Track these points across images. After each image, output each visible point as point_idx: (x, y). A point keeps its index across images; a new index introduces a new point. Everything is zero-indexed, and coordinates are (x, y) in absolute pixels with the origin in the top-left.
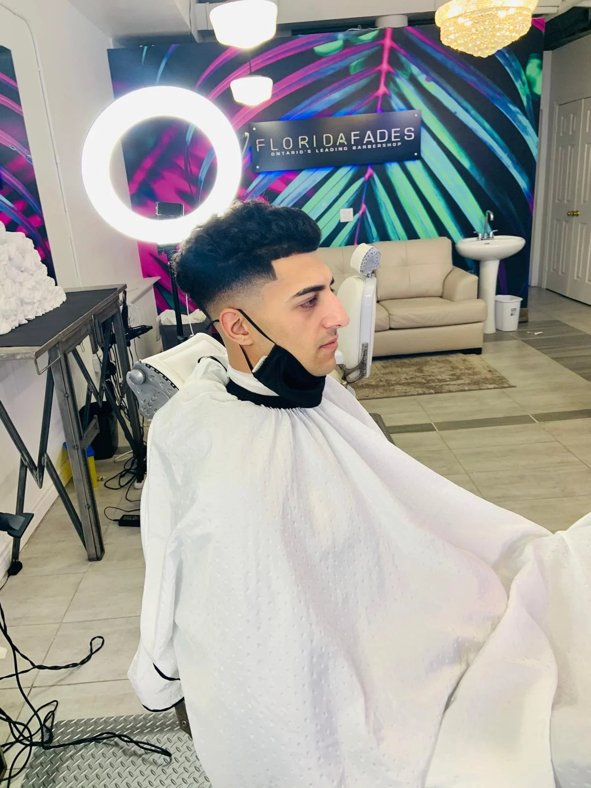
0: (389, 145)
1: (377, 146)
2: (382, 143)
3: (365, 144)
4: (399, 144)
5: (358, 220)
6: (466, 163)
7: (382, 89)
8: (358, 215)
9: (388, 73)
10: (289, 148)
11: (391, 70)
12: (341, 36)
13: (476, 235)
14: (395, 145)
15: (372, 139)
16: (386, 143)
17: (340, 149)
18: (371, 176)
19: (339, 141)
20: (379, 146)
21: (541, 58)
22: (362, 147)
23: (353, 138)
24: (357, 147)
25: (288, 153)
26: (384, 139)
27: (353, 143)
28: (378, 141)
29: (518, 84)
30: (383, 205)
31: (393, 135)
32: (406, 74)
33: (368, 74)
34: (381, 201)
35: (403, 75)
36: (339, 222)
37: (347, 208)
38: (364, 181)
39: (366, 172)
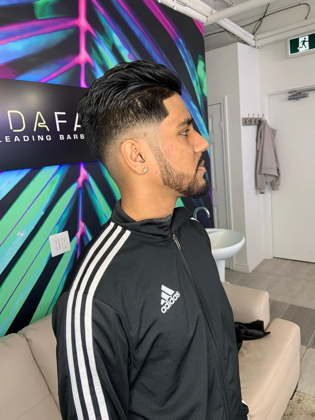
3: (75, 133)
7: (83, 55)
11: (92, 30)
17: (41, 138)
18: (86, 181)
23: (58, 122)
32: (109, 43)
33: (62, 26)
34: (101, 213)
35: (105, 43)
36: (49, 258)
37: (58, 232)
38: (77, 188)
39: (78, 175)
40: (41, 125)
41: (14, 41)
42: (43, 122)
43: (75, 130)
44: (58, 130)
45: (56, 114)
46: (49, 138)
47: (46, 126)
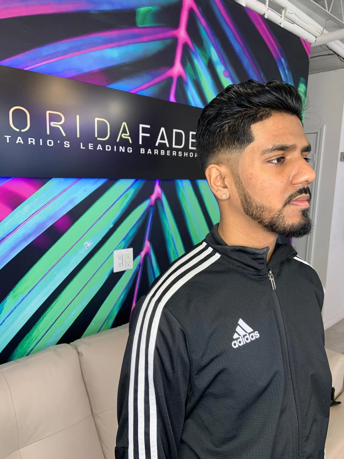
0: (186, 154)
1: (171, 153)
2: (178, 150)
3: (156, 148)
4: (196, 155)
5: (139, 265)
7: (178, 68)
8: (139, 258)
9: (186, 47)
10: (23, 131)
11: (190, 43)
14: (192, 155)
15: (166, 142)
16: (182, 150)
17: (122, 149)
18: (158, 199)
20: (174, 153)
22: (153, 152)
23: (141, 134)
24: (146, 151)
25: (19, 140)
26: (181, 145)
28: (174, 146)
30: (171, 241)
31: (190, 140)
32: (205, 57)
33: (161, 36)
34: (169, 235)
35: (202, 56)
36: (111, 273)
37: (124, 248)
38: (149, 205)
39: (152, 192)
40: (124, 136)
41: (112, 47)
42: (127, 133)
43: (157, 145)
44: (140, 143)
45: (141, 126)
46: (130, 150)
47: (129, 138)
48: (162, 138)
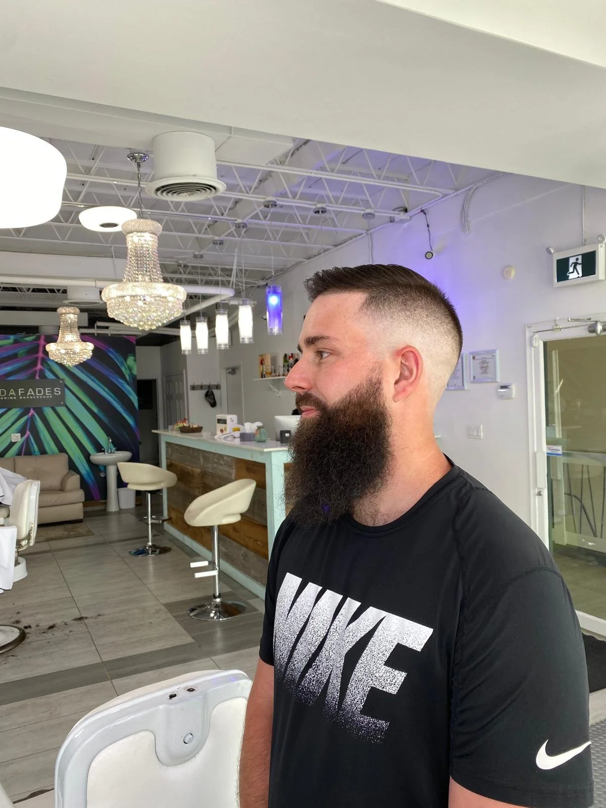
1: (36, 397)
2: (39, 396)
3: (28, 396)
4: (51, 397)
5: (25, 440)
6: (95, 410)
7: (39, 366)
8: (24, 438)
9: (43, 358)
11: (45, 357)
12: (12, 338)
13: (104, 451)
14: (48, 397)
15: (33, 393)
16: (42, 396)
17: (11, 398)
18: (33, 416)
19: (11, 393)
20: (38, 397)
21: (134, 355)
22: (26, 398)
23: (20, 392)
24: (23, 398)
26: (41, 394)
27: (20, 395)
29: (123, 369)
30: (41, 432)
31: (47, 391)
34: (40, 429)
36: (10, 442)
37: (16, 433)
38: (28, 418)
39: (29, 412)
41: (9, 366)
48: (31, 392)
